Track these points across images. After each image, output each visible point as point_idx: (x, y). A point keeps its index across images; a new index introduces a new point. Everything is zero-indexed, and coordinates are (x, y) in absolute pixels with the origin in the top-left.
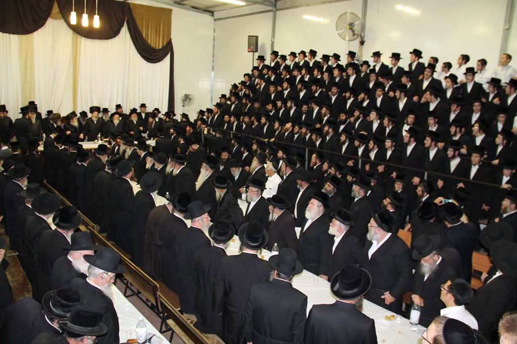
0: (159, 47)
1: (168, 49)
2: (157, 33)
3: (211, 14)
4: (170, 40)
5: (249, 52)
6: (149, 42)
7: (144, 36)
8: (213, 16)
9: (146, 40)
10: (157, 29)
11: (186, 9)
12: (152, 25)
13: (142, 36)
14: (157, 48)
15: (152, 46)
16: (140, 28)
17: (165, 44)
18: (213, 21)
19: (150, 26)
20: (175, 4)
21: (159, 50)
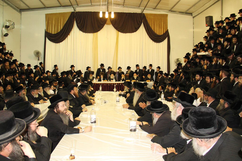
0: (161, 34)
1: (166, 35)
2: (160, 27)
3: (191, 15)
4: (168, 30)
5: (207, 26)
6: (156, 32)
7: (153, 29)
8: (192, 16)
9: (154, 31)
10: (159, 25)
11: (177, 13)
12: (156, 23)
13: (152, 29)
14: (160, 35)
15: (157, 34)
16: (151, 25)
17: (164, 32)
18: (192, 19)
19: (156, 24)
20: (169, 12)
21: (161, 35)
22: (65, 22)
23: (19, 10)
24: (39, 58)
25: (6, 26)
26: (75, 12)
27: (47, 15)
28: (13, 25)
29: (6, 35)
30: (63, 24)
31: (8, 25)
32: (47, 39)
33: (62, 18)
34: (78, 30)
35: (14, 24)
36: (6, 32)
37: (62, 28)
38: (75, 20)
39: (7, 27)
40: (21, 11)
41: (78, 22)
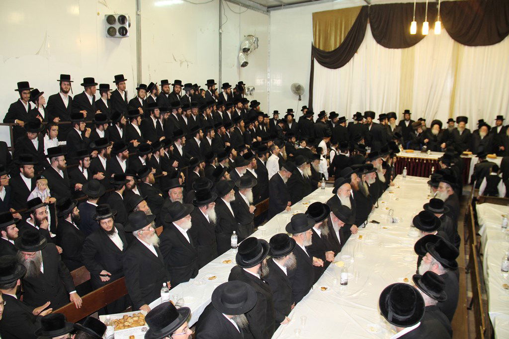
22: (350, 29)
23: (265, 9)
24: (300, 96)
25: (244, 49)
26: (370, 5)
27: (316, 16)
28: (256, 43)
29: (245, 64)
30: (344, 32)
31: (247, 47)
32: (316, 62)
33: (343, 20)
34: (374, 42)
35: (258, 40)
36: (245, 60)
37: (342, 40)
38: (368, 21)
39: (245, 51)
40: (269, 9)
41: (375, 27)
